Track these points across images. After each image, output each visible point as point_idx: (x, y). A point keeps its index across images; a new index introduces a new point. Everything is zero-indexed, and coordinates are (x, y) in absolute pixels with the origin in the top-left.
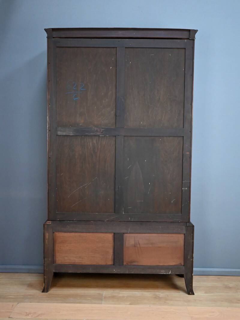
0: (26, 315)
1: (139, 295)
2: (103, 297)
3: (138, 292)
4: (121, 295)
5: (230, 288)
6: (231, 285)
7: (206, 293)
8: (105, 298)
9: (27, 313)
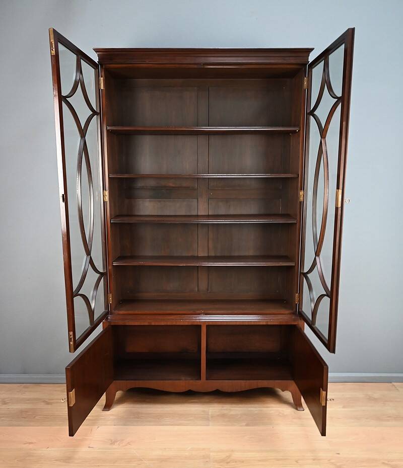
0: (111, 444)
1: (256, 412)
2: (210, 416)
3: (256, 408)
4: (232, 413)
5: (375, 400)
6: (376, 396)
7: (344, 407)
8: (212, 417)
9: (112, 441)
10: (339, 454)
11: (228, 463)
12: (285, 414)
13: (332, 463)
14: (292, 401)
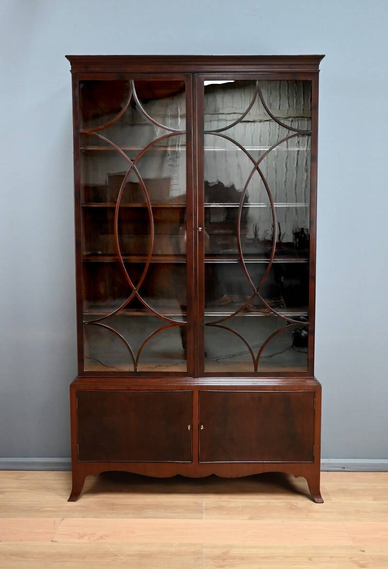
0: (79, 538)
1: (262, 504)
3: (262, 499)
4: (233, 505)
7: (374, 500)
8: (206, 509)
9: (80, 535)
10: (364, 551)
11: (224, 560)
12: (299, 507)
13: (355, 562)
14: (309, 492)
